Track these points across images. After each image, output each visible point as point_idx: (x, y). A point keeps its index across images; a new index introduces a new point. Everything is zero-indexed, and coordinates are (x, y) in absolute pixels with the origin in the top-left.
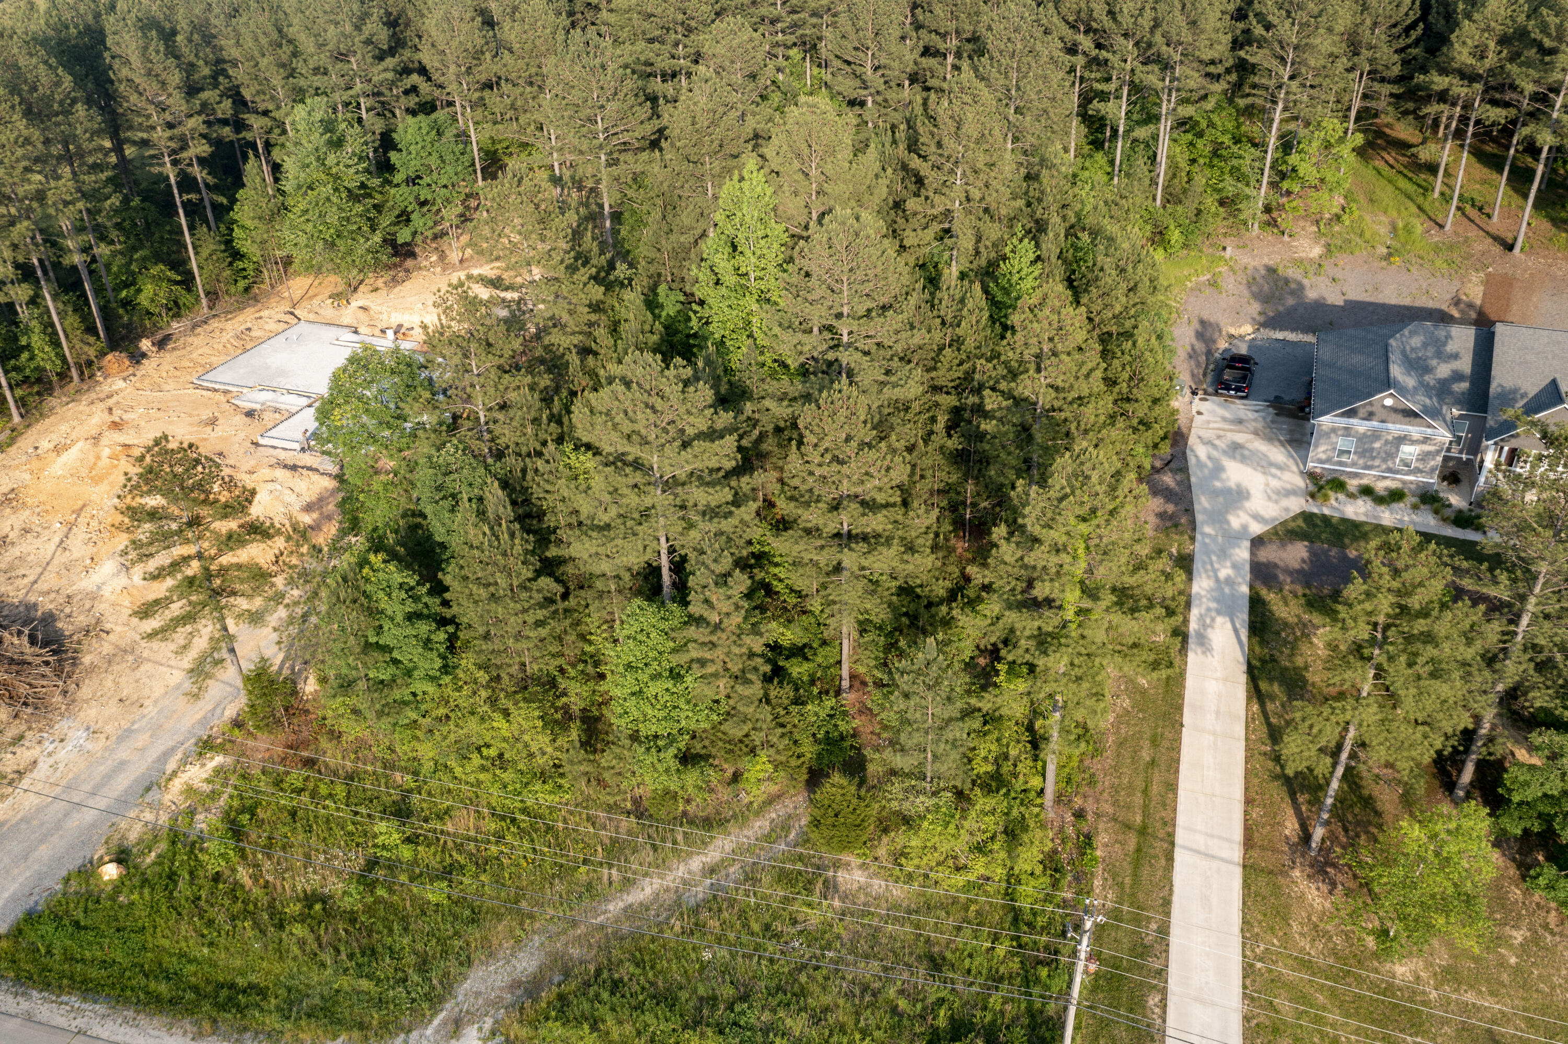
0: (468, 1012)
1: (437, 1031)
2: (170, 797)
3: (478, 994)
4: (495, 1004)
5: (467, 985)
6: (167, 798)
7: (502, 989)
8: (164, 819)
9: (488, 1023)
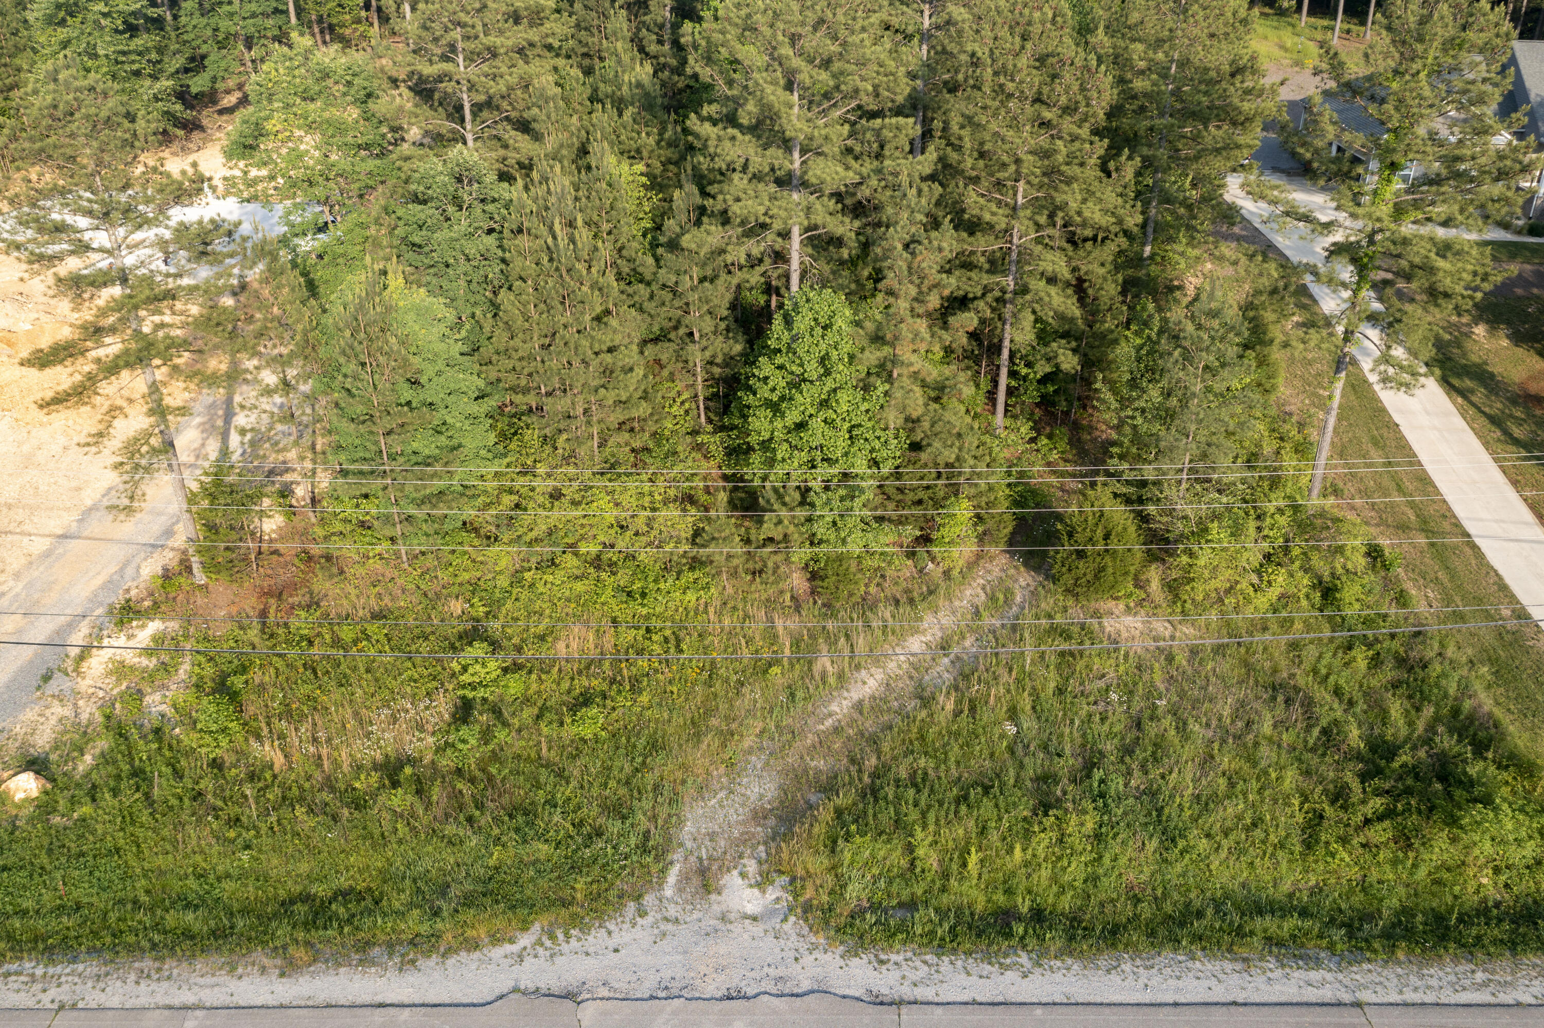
0: (711, 858)
1: (681, 890)
2: (88, 682)
3: (712, 836)
4: (745, 840)
5: (689, 827)
6: (84, 685)
7: (744, 823)
8: (89, 711)
9: (752, 867)
